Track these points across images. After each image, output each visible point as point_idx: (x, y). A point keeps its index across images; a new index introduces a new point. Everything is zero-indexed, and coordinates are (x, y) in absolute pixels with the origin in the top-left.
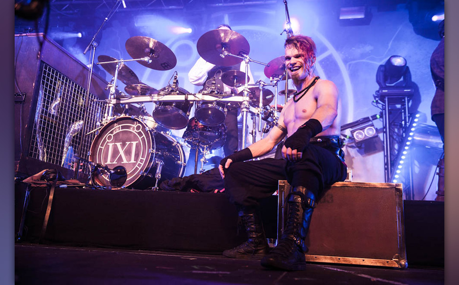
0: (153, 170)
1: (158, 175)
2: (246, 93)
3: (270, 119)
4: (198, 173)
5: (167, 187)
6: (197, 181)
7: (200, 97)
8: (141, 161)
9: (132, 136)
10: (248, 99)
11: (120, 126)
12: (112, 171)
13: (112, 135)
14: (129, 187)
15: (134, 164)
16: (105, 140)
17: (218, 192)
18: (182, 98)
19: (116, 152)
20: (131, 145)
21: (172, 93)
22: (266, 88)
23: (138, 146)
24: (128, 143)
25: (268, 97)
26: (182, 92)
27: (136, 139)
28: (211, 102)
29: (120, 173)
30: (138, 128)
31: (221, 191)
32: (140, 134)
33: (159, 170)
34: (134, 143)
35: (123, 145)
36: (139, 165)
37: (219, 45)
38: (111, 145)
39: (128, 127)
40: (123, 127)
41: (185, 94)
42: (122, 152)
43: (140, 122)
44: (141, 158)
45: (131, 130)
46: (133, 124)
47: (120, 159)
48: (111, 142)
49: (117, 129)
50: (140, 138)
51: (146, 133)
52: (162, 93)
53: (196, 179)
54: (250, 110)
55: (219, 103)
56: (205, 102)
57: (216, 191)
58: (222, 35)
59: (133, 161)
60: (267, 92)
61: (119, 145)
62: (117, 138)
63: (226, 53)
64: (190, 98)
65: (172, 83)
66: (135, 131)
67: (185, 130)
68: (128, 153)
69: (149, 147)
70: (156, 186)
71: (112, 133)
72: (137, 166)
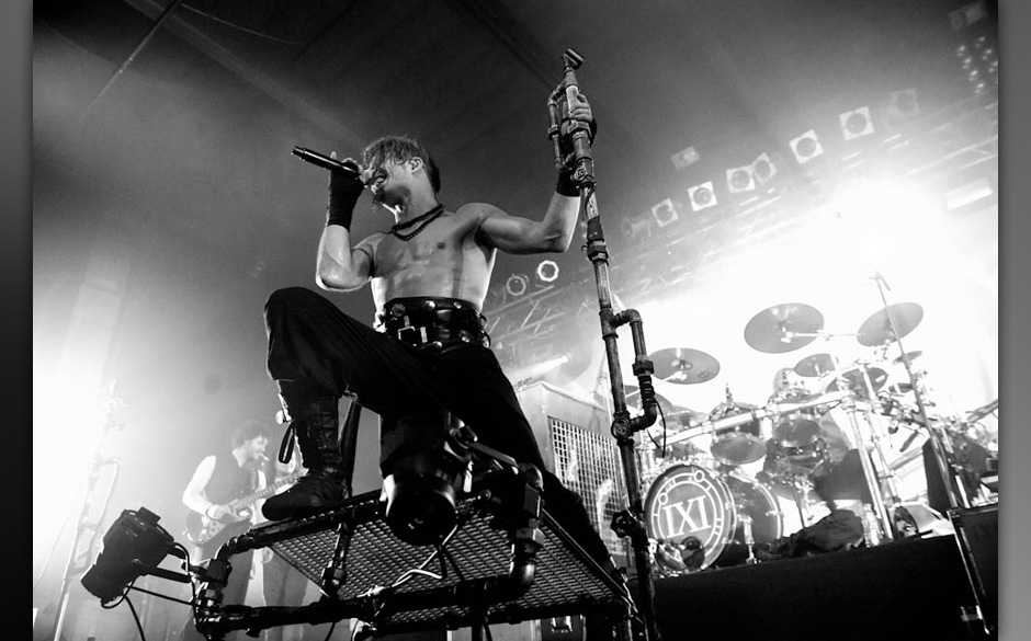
0: (739, 533)
1: (749, 541)
2: (840, 384)
3: (894, 411)
4: (807, 525)
5: (769, 556)
6: (813, 538)
7: (774, 408)
8: (719, 523)
9: (694, 489)
10: (848, 392)
11: (673, 479)
12: (683, 547)
13: (665, 494)
14: (713, 566)
15: (710, 530)
16: (657, 504)
17: (852, 546)
18: (747, 417)
19: (677, 518)
20: (696, 503)
21: (729, 414)
22: (870, 366)
23: (707, 503)
24: (691, 501)
25: (878, 380)
26: (744, 410)
27: (701, 493)
28: (793, 412)
29: (694, 547)
30: (699, 476)
31: (856, 545)
32: (704, 484)
33: (748, 532)
34: (701, 499)
35: (685, 505)
36: (718, 530)
37: (776, 327)
38: (668, 509)
39: (685, 478)
40: (677, 480)
41: (749, 410)
42: (686, 516)
43: (699, 468)
44: (716, 519)
45: (690, 481)
46: (691, 472)
47: (687, 526)
48: (668, 504)
49: (670, 483)
50: (706, 490)
51: (714, 482)
52: (715, 417)
53: (811, 534)
54: (858, 407)
55: (803, 411)
56: (785, 415)
57: (849, 545)
58: (775, 312)
59: (706, 526)
60: (875, 373)
61: (679, 506)
62: (673, 497)
63: (790, 335)
64: (759, 414)
65: (725, 401)
66: (696, 482)
67: (763, 460)
68: (695, 514)
69: (724, 501)
70: (752, 555)
71: (664, 491)
72: (714, 532)
